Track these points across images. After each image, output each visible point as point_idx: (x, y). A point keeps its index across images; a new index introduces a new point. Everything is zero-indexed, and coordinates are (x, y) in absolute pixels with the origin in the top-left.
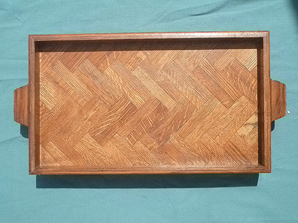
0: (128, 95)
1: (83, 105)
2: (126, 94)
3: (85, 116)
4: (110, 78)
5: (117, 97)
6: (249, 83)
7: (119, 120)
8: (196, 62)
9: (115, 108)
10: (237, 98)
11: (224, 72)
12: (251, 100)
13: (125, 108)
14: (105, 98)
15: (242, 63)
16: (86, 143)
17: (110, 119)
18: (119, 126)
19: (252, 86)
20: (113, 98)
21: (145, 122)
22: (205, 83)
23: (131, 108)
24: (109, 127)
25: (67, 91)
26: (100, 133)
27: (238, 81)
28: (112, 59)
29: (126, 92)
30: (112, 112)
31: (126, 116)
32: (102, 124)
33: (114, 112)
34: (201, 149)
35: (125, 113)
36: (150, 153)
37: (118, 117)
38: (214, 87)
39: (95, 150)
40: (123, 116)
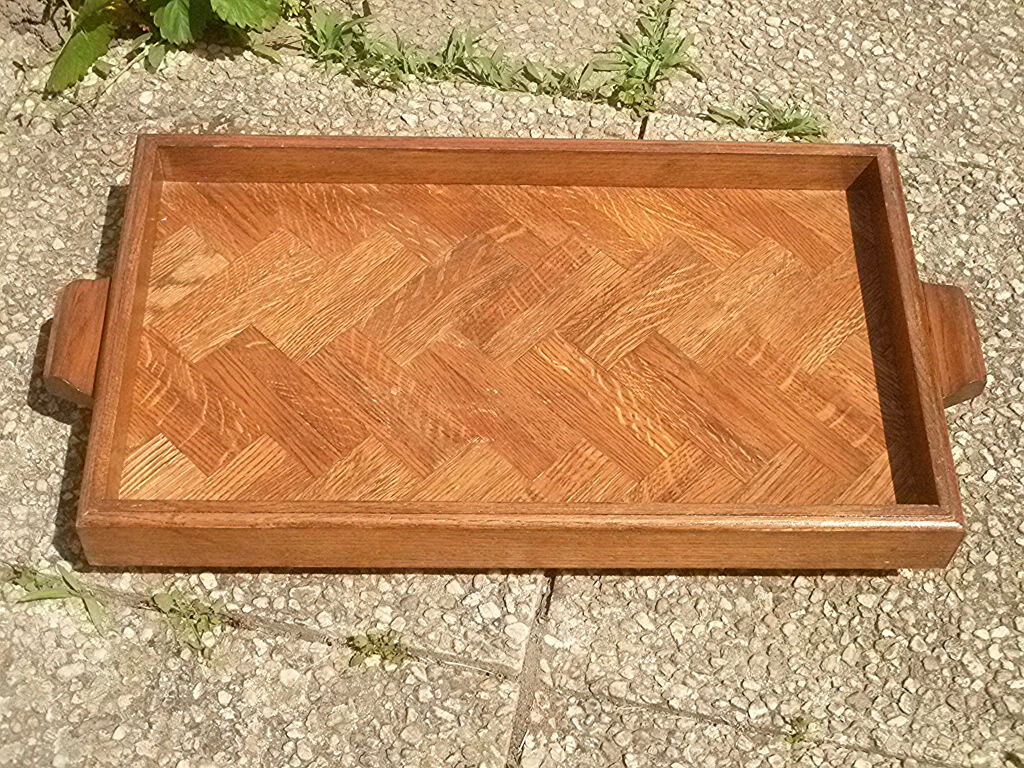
0: (593, 371)
1: (746, 346)
2: (599, 376)
3: (735, 315)
4: (659, 421)
5: (631, 366)
6: (169, 398)
7: (620, 304)
8: (353, 464)
9: (635, 335)
10: (216, 354)
11: (253, 432)
12: (169, 349)
13: (601, 337)
14: (670, 364)
15: (187, 459)
16: (726, 246)
17: (653, 304)
18: (620, 286)
19: (158, 391)
20: (645, 364)
21: (535, 295)
22: (323, 400)
23: (583, 335)
24: (653, 285)
25: (805, 389)
26: (682, 270)
27: (206, 406)
28: (654, 481)
29: (600, 381)
30: (644, 326)
31: (597, 313)
32: (677, 293)
33: (638, 323)
34: (352, 222)
35: (603, 322)
36: (517, 214)
37: (624, 310)
38: (292, 389)
39: (693, 226)
40: (607, 314)
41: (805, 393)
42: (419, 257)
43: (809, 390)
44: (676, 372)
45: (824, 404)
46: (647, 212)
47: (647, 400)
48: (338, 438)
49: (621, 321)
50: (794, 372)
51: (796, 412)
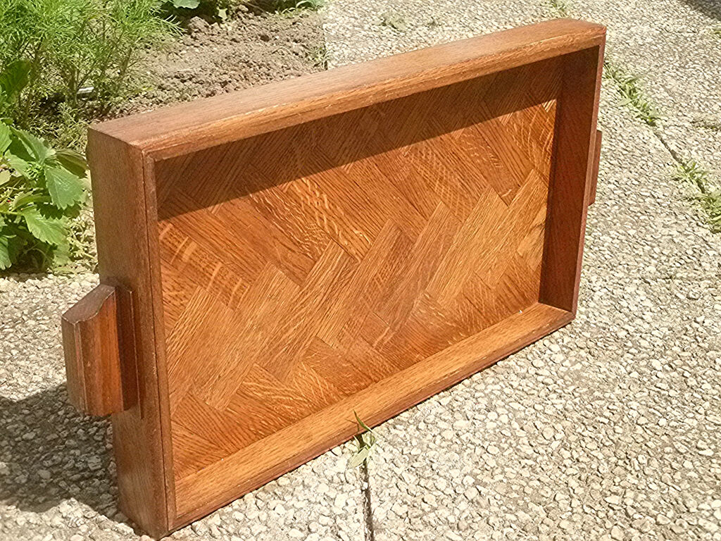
0: (340, 235)
1: (243, 296)
2: (337, 232)
3: (250, 323)
4: (302, 204)
5: (318, 248)
6: (544, 139)
7: (322, 302)
9: (313, 278)
10: (524, 179)
12: (543, 175)
13: (333, 269)
14: (293, 260)
16: (252, 389)
18: (320, 321)
20: (308, 254)
21: (370, 290)
22: (478, 161)
23: (344, 266)
24: (301, 329)
26: (282, 352)
27: (529, 138)
28: (308, 149)
29: (336, 229)
30: (308, 288)
31: (335, 289)
32: (286, 328)
33: (312, 289)
34: (462, 309)
35: (332, 282)
36: (378, 357)
37: (319, 298)
38: (492, 164)
39: (273, 397)
40: (330, 290)
41: (203, 265)
42: (430, 296)
43: (201, 270)
44: (289, 253)
45: (191, 259)
46: (302, 396)
47: (309, 221)
49: (322, 287)
50: (210, 284)
51: (211, 244)
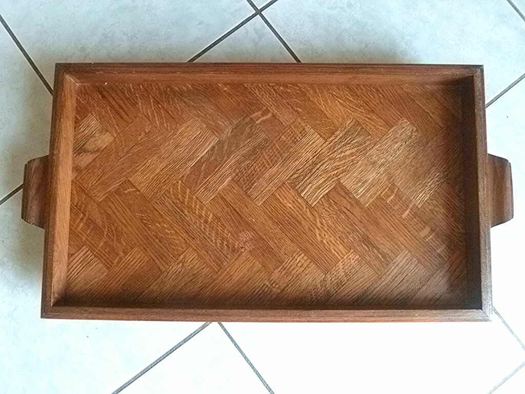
0: (305, 207)
1: (387, 190)
2: (308, 210)
3: (382, 169)
4: (338, 238)
5: (325, 204)
6: (88, 225)
7: (320, 164)
8: (181, 265)
9: (328, 183)
10: (110, 197)
11: (131, 245)
12: (86, 194)
13: (310, 185)
14: (346, 202)
15: (98, 261)
16: (381, 124)
17: (339, 164)
18: (322, 151)
19: (82, 219)
20: (333, 202)
21: (276, 158)
22: (165, 226)
23: (300, 184)
24: (339, 151)
25: (415, 217)
26: (355, 141)
27: (106, 229)
28: (333, 274)
29: (309, 213)
30: (333, 178)
31: (309, 169)
32: (352, 156)
33: (330, 176)
34: (178, 110)
36: (267, 104)
37: (323, 168)
38: (149, 219)
39: (363, 111)
40: (314, 170)
41: (415, 220)
42: (214, 133)
43: (417, 218)
44: (349, 207)
45: (424, 227)
46: (338, 101)
47: (332, 225)
48: (173, 249)
49: (321, 175)
50: (411, 206)
51: (409, 232)
